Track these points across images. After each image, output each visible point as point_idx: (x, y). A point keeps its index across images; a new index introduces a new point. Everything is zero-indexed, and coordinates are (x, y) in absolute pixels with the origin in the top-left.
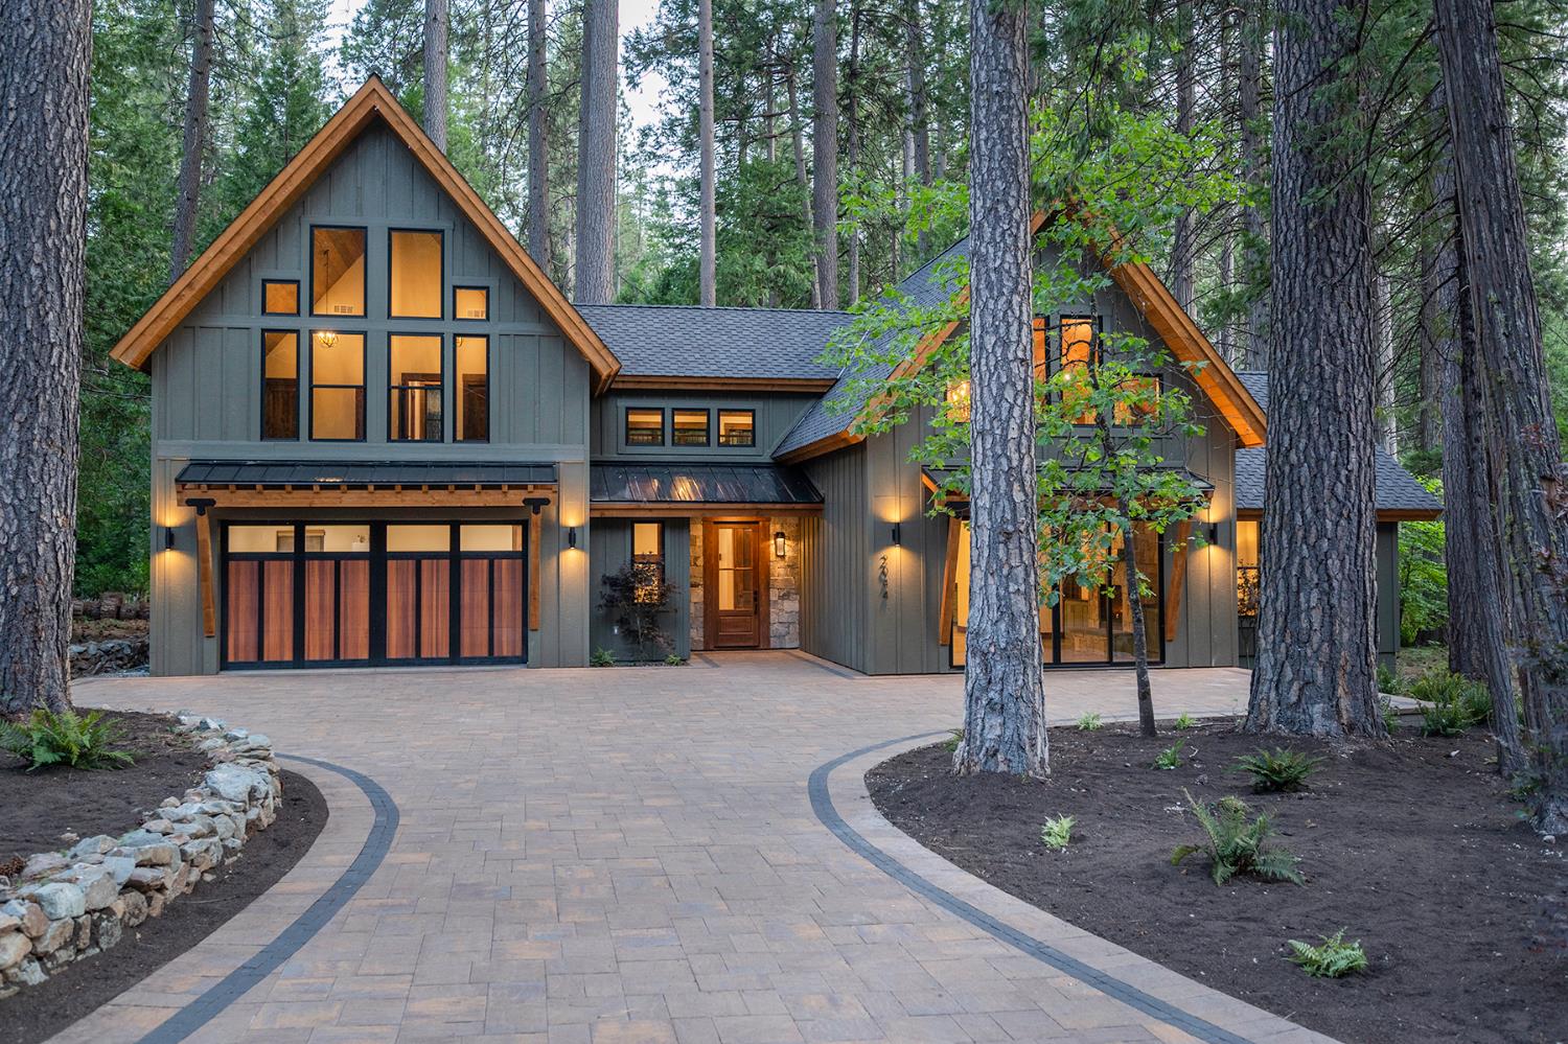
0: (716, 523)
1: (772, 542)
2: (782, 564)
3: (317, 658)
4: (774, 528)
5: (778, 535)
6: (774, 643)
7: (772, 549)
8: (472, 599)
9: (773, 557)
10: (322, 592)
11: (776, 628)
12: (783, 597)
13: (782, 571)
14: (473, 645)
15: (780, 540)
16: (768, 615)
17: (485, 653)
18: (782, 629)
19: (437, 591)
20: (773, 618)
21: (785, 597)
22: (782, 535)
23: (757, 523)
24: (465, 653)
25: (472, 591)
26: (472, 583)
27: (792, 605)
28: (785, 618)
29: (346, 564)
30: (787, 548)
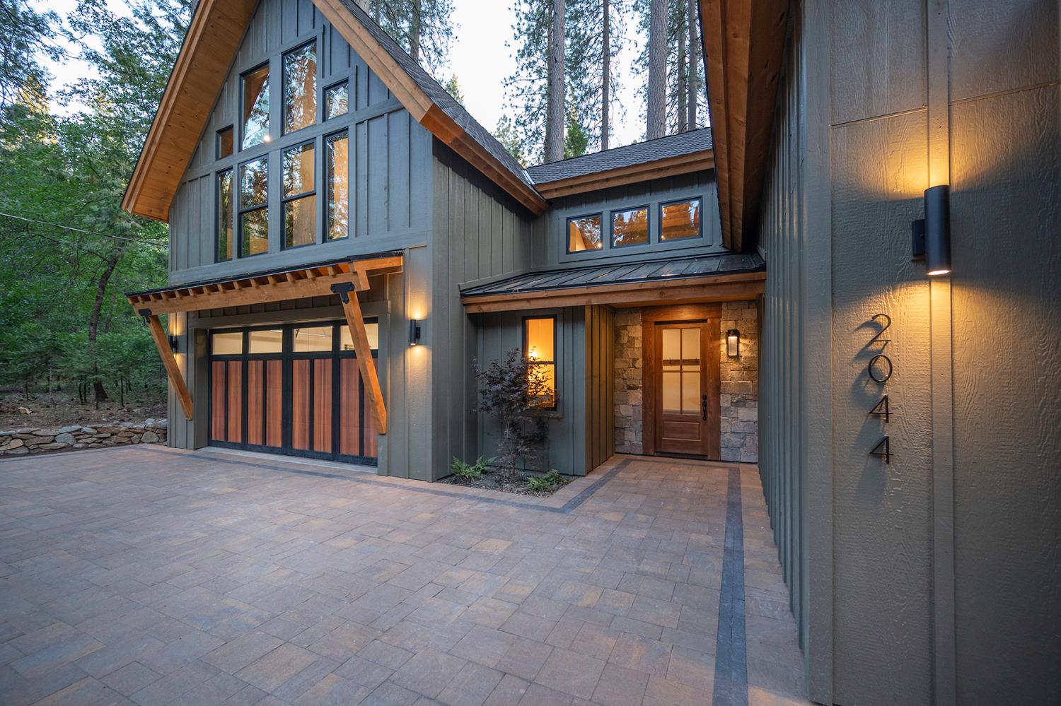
0: (656, 323)
1: (724, 341)
2: (735, 365)
3: (254, 443)
4: (725, 326)
5: (729, 333)
6: (724, 454)
7: (723, 349)
8: (348, 397)
9: (724, 359)
10: (257, 387)
11: (727, 438)
12: (737, 404)
13: (735, 374)
14: (349, 445)
15: (733, 339)
16: (718, 422)
17: (357, 453)
18: (735, 440)
19: (324, 389)
20: (724, 426)
21: (741, 403)
22: (736, 333)
23: (705, 321)
24: (344, 451)
25: (348, 389)
26: (348, 384)
27: (749, 414)
28: (739, 427)
29: (269, 363)
30: (742, 347)
